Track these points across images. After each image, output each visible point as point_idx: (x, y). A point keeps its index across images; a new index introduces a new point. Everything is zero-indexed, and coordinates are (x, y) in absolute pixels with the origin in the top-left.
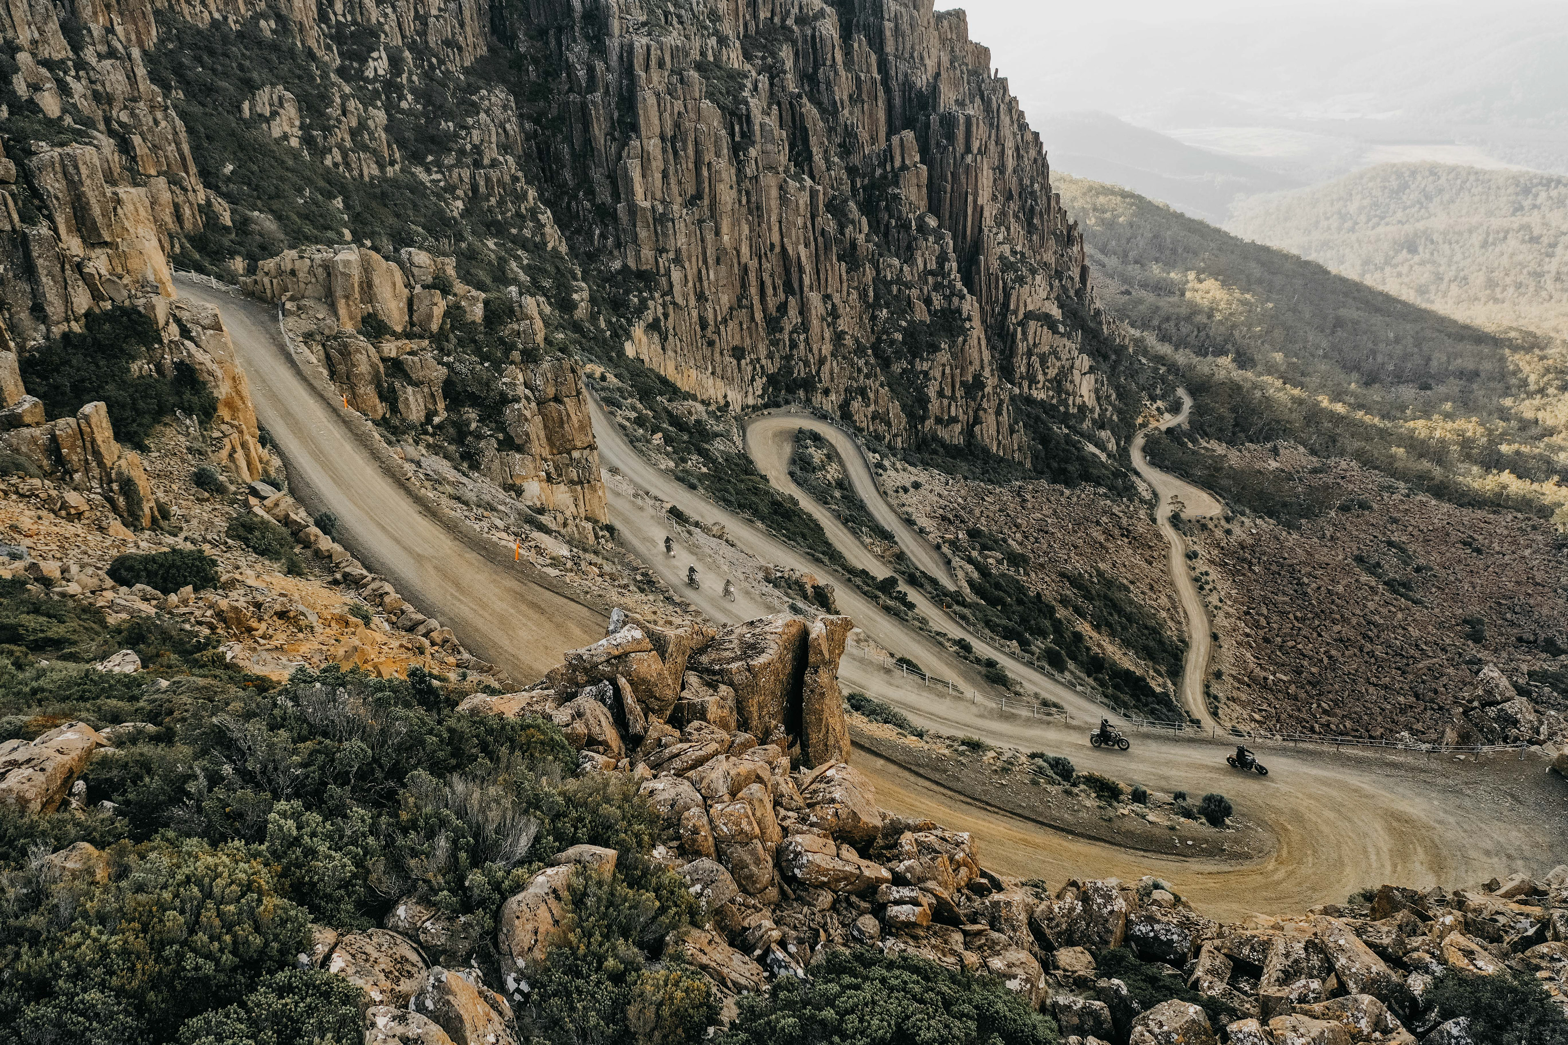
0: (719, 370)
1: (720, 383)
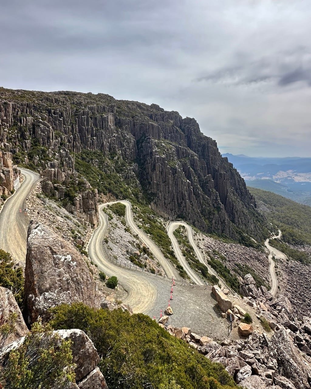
0: (167, 212)
1: (167, 215)
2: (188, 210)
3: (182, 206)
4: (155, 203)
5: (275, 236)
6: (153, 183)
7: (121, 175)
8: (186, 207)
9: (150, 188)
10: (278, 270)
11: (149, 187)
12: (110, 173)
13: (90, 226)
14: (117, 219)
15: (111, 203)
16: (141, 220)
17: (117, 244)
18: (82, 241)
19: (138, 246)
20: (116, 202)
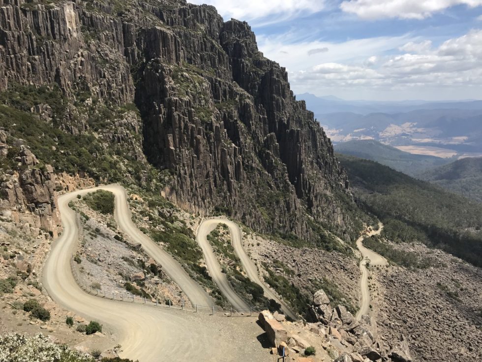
1: (196, 207)
4: (173, 187)
5: (373, 231)
6: (168, 150)
7: (102, 136)
9: (162, 159)
10: (372, 282)
11: (160, 158)
12: (78, 133)
13: (43, 236)
14: (99, 220)
15: (84, 192)
16: (147, 218)
17: (100, 263)
18: (26, 263)
19: (142, 265)
20: (95, 189)
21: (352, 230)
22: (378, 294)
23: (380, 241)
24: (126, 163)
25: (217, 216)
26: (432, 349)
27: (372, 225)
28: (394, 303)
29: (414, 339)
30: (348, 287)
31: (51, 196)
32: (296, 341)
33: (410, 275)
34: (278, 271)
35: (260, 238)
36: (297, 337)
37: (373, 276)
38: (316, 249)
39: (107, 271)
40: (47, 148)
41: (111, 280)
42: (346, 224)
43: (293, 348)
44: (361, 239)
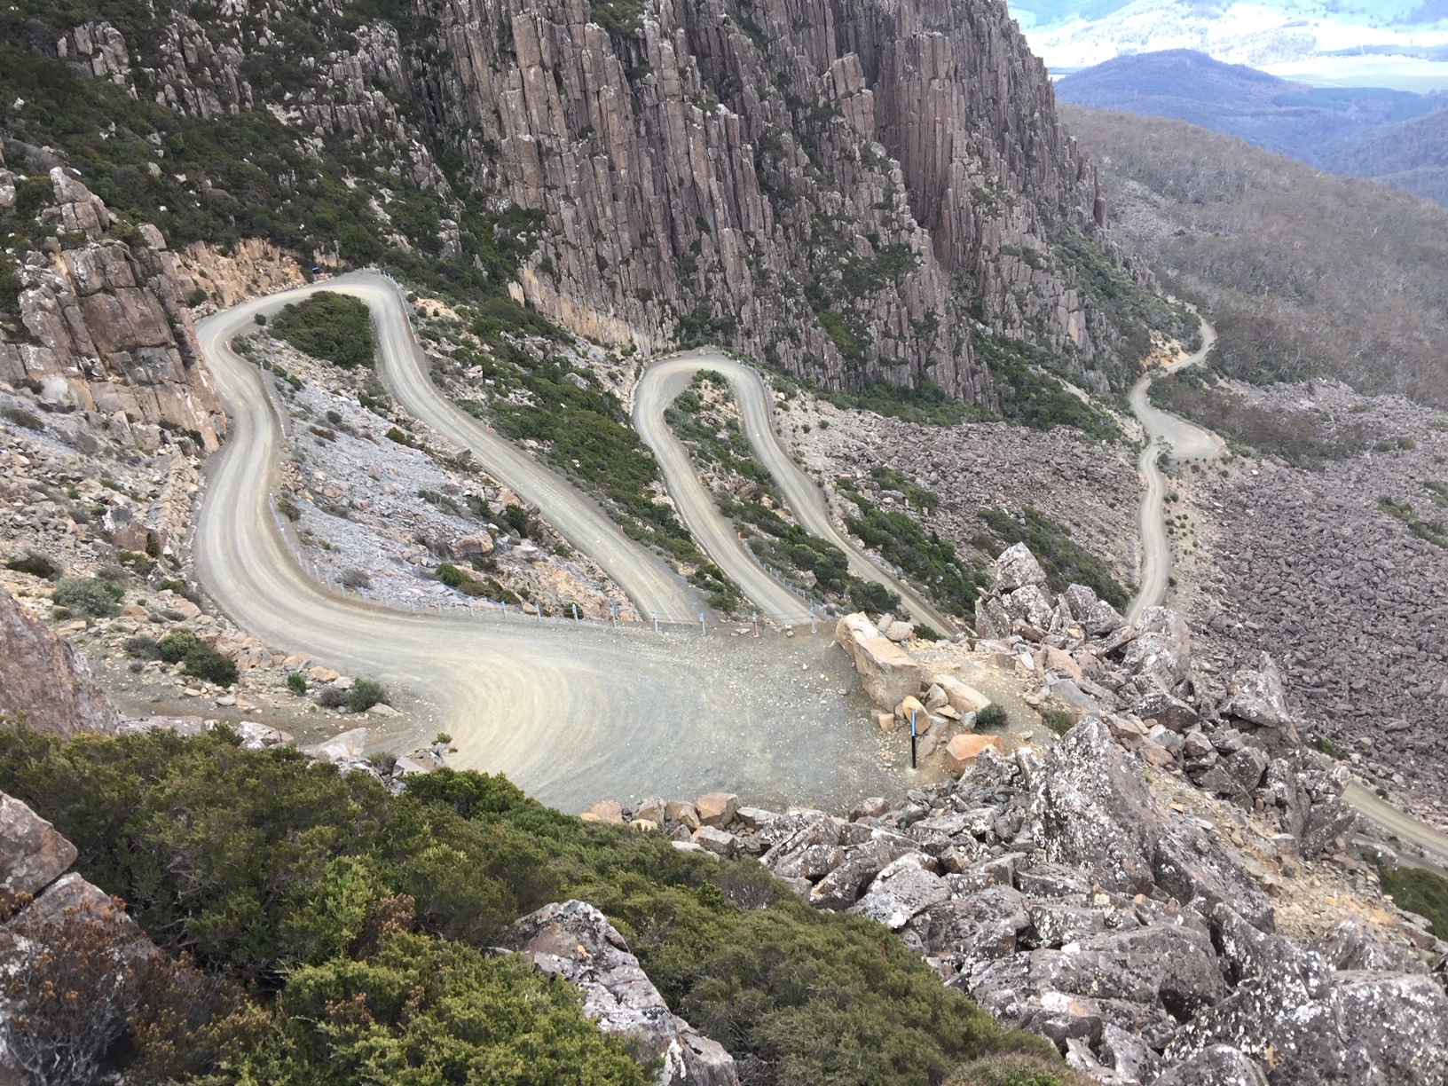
0: (622, 313)
2: (732, 285)
3: (702, 267)
4: (545, 268)
5: (1182, 354)
6: (515, 143)
7: (297, 114)
8: (723, 270)
9: (499, 179)
10: (1177, 510)
12: (219, 110)
13: (175, 447)
14: (334, 385)
15: (274, 301)
16: (474, 372)
17: (357, 515)
18: (140, 528)
19: (482, 511)
20: (304, 293)
21: (1114, 358)
22: (1195, 545)
23: (1206, 385)
24: (388, 200)
25: (690, 348)
26: (1355, 686)
27: (1178, 338)
28: (1245, 567)
29: (1299, 662)
30: (1102, 531)
31: (172, 321)
32: (947, 692)
33: (1296, 482)
34: (888, 500)
35: (826, 407)
36: (950, 682)
37: (1182, 493)
38: (1003, 426)
39: (379, 534)
40: (132, 168)
41: (398, 561)
42: (1094, 339)
43: (940, 710)
44: (1145, 383)
